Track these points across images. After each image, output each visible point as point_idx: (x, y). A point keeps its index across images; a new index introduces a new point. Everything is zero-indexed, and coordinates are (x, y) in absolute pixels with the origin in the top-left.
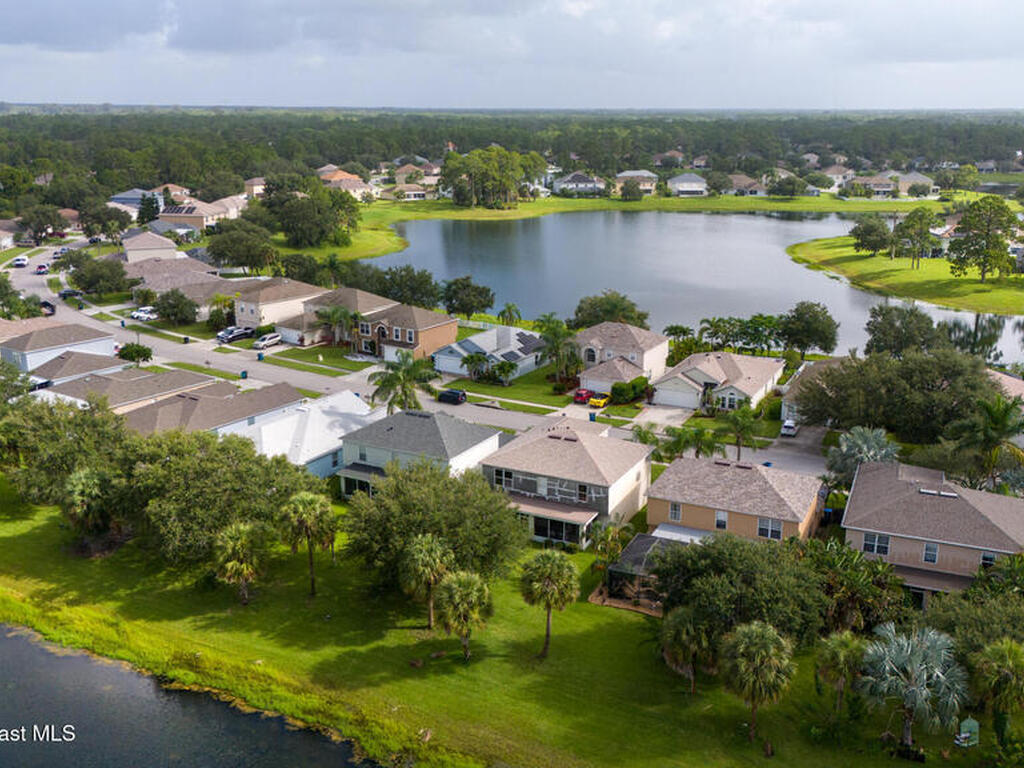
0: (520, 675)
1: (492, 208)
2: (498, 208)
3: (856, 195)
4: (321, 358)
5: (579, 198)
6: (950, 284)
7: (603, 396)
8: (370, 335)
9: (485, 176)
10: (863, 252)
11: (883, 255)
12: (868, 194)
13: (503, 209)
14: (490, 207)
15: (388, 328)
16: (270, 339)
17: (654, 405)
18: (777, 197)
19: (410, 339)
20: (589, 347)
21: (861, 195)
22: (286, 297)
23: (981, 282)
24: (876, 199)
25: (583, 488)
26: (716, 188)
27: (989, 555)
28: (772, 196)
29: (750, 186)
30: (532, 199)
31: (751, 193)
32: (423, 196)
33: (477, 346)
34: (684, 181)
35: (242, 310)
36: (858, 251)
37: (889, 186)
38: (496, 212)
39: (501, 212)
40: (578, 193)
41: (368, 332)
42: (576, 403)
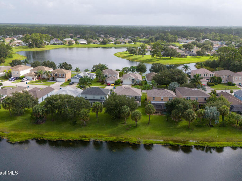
0: (147, 127)
1: (40, 48)
2: (41, 48)
3: (118, 43)
4: (42, 82)
5: (58, 45)
6: (151, 59)
7: (114, 84)
8: (53, 76)
9: (37, 40)
10: (131, 55)
11: (135, 55)
12: (120, 43)
13: (42, 48)
14: (39, 47)
15: (58, 74)
16: (25, 79)
17: (123, 84)
18: (102, 44)
19: (64, 76)
20: (106, 74)
21: (119, 43)
22: (24, 69)
23: (157, 59)
24: (122, 44)
25: (136, 97)
26: (89, 42)
27: (205, 98)
28: (101, 44)
29: (96, 42)
30: (47, 45)
31: (96, 43)
32: (19, 45)
33: (81, 76)
34: (82, 41)
35: (14, 73)
36: (130, 54)
37: (124, 41)
38: (40, 49)
39: (42, 49)
40: (58, 44)
41: (52, 75)
42: (108, 85)
